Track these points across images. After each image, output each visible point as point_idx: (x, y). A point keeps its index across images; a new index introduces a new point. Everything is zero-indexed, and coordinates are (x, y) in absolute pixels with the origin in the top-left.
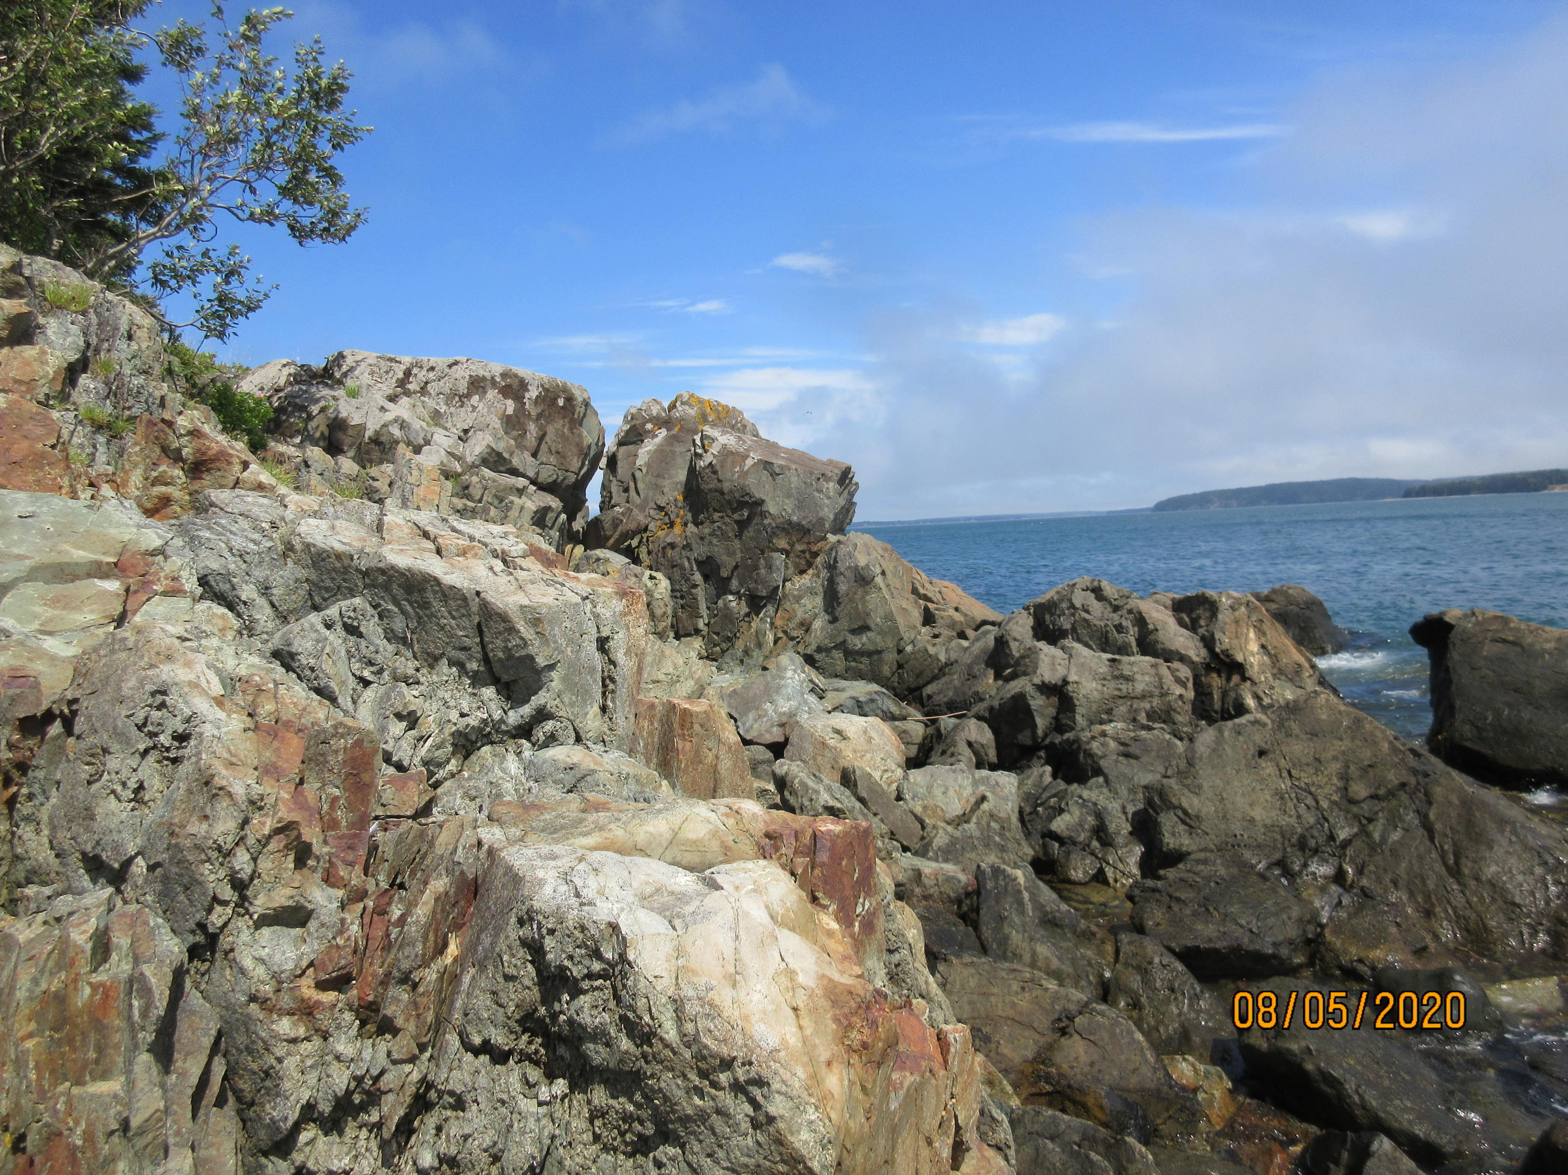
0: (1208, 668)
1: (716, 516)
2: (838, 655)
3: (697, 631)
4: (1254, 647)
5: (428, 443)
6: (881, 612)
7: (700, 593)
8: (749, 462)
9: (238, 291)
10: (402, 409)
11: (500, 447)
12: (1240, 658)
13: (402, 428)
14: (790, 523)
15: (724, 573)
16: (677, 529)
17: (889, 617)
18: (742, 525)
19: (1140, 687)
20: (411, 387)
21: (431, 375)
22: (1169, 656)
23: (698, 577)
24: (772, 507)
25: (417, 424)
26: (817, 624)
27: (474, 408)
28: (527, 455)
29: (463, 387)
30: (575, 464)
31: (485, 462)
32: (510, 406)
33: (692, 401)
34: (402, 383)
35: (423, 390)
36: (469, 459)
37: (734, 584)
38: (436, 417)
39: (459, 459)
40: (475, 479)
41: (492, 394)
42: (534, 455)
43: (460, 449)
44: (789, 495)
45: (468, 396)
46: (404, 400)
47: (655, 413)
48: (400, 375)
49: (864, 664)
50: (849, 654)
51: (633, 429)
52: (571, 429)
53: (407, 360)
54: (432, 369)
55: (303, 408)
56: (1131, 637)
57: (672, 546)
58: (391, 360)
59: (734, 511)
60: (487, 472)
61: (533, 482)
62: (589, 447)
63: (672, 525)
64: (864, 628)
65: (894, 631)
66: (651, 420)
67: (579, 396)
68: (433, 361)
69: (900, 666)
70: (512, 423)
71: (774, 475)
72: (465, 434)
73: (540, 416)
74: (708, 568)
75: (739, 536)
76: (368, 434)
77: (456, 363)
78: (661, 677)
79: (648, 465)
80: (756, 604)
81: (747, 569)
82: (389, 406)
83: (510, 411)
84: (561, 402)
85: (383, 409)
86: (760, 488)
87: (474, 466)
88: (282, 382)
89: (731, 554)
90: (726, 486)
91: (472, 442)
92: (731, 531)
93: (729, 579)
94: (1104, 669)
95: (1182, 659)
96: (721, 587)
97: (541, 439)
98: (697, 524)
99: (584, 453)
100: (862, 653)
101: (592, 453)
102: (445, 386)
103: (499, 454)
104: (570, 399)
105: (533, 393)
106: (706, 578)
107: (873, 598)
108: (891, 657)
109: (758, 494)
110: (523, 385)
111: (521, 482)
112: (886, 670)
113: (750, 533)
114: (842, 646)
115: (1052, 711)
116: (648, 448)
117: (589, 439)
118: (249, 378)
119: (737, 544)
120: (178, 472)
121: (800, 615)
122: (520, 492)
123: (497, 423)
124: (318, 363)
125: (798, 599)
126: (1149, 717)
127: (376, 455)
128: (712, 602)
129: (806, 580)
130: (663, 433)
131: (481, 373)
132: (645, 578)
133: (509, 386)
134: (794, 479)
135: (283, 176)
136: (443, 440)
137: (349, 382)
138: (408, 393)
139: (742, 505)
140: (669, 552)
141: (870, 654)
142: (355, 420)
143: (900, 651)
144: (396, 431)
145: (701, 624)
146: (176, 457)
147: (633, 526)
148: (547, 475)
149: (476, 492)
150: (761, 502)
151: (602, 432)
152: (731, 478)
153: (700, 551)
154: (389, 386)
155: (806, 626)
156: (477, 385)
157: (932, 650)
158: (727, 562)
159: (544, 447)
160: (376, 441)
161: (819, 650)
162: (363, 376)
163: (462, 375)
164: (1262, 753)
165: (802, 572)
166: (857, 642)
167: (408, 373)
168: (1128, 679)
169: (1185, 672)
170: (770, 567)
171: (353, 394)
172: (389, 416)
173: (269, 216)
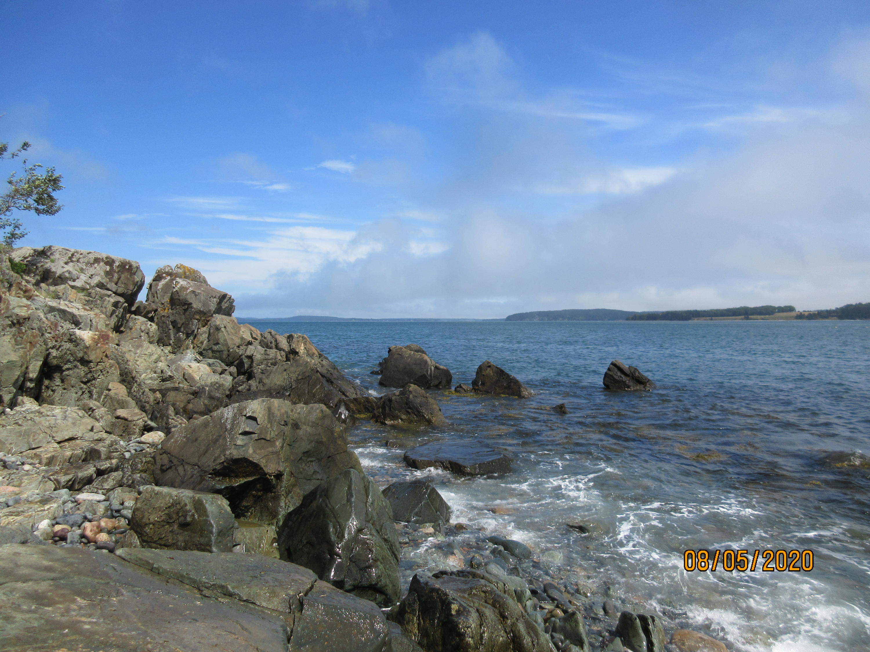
0: (290, 353)
1: (178, 307)
2: (210, 351)
3: (170, 344)
4: (302, 348)
5: (78, 278)
6: (223, 339)
7: (172, 332)
8: (189, 291)
9: (17, 232)
10: (70, 267)
11: (103, 281)
12: (297, 350)
13: (69, 273)
14: (200, 311)
15: (179, 326)
16: (166, 311)
17: (225, 340)
18: (186, 310)
19: (271, 357)
20: (74, 259)
21: (81, 256)
22: (280, 349)
23: (171, 327)
24: (194, 306)
25: (75, 272)
26: (205, 342)
27: (95, 268)
28: (113, 284)
29: (92, 261)
30: (131, 287)
31: (98, 286)
32: (108, 268)
33: (182, 267)
34: (70, 258)
35: (78, 261)
36: (92, 285)
37: (182, 329)
38: (82, 270)
39: (89, 284)
40: (93, 291)
41: (102, 264)
42: (116, 284)
43: (90, 281)
44: (200, 302)
45: (94, 264)
46: (71, 264)
47: (167, 270)
48: (70, 255)
49: (218, 355)
50: (213, 351)
51: (158, 275)
52: (131, 276)
53: (73, 250)
54: (81, 254)
55: (35, 265)
56: (273, 345)
57: (164, 316)
58: (67, 250)
59: (183, 306)
60: (98, 289)
61: (114, 293)
62: (137, 282)
63: (165, 309)
64: (217, 344)
65: (227, 344)
66: (165, 273)
67: (134, 265)
68: (83, 251)
69: (228, 356)
70: (108, 274)
71: (196, 295)
72: (91, 277)
73: (119, 272)
74: (174, 323)
75: (184, 314)
76: (57, 275)
77: (90, 253)
78: (147, 353)
79: (162, 289)
80: (188, 335)
81: (186, 325)
82: (65, 266)
83: (108, 269)
84: (127, 267)
85: (63, 267)
86: (191, 299)
87: (93, 287)
88: (27, 255)
89: (181, 319)
90: (181, 298)
91: (94, 279)
92: (182, 312)
93: (180, 328)
94: (263, 352)
95: (284, 350)
96: (178, 330)
97: (119, 279)
98: (172, 309)
99: (135, 284)
100: (217, 351)
101: (139, 284)
102: (86, 260)
103: (103, 284)
104: (131, 266)
105: (117, 264)
106: (174, 327)
107: (220, 335)
108: (226, 353)
109: (190, 301)
110: (113, 261)
111: (110, 292)
112: (224, 357)
113: (187, 313)
114: (211, 349)
115: (249, 363)
116: (163, 282)
117: (137, 278)
118: (15, 252)
119: (183, 317)
120: (22, 292)
121: (201, 339)
122: (109, 296)
123: (102, 273)
124: (40, 248)
125: (201, 334)
126: (271, 364)
127: (59, 282)
128: (175, 334)
129: (205, 329)
130: (169, 278)
131: (99, 257)
132: (148, 325)
133: (108, 262)
134: (202, 297)
135: (35, 197)
136: (83, 278)
137: (52, 257)
138: (72, 261)
139: (185, 304)
140: (163, 318)
141: (219, 352)
142: (53, 270)
143: (229, 351)
144: (67, 275)
145: (171, 342)
146: (22, 290)
147: (151, 309)
148: (120, 290)
149: (93, 295)
150: (191, 304)
151: (143, 277)
152: (183, 295)
153: (172, 318)
154: (66, 259)
155: (202, 343)
156: (97, 260)
157: (237, 351)
158: (180, 322)
159: (120, 282)
160: (60, 277)
161: (204, 350)
162: (57, 256)
163: (92, 257)
164: (285, 370)
165: (204, 326)
166: (216, 348)
167: (73, 255)
168: (268, 355)
169: (283, 353)
170: (192, 324)
171: (53, 261)
172: (65, 270)
173: (28, 208)
